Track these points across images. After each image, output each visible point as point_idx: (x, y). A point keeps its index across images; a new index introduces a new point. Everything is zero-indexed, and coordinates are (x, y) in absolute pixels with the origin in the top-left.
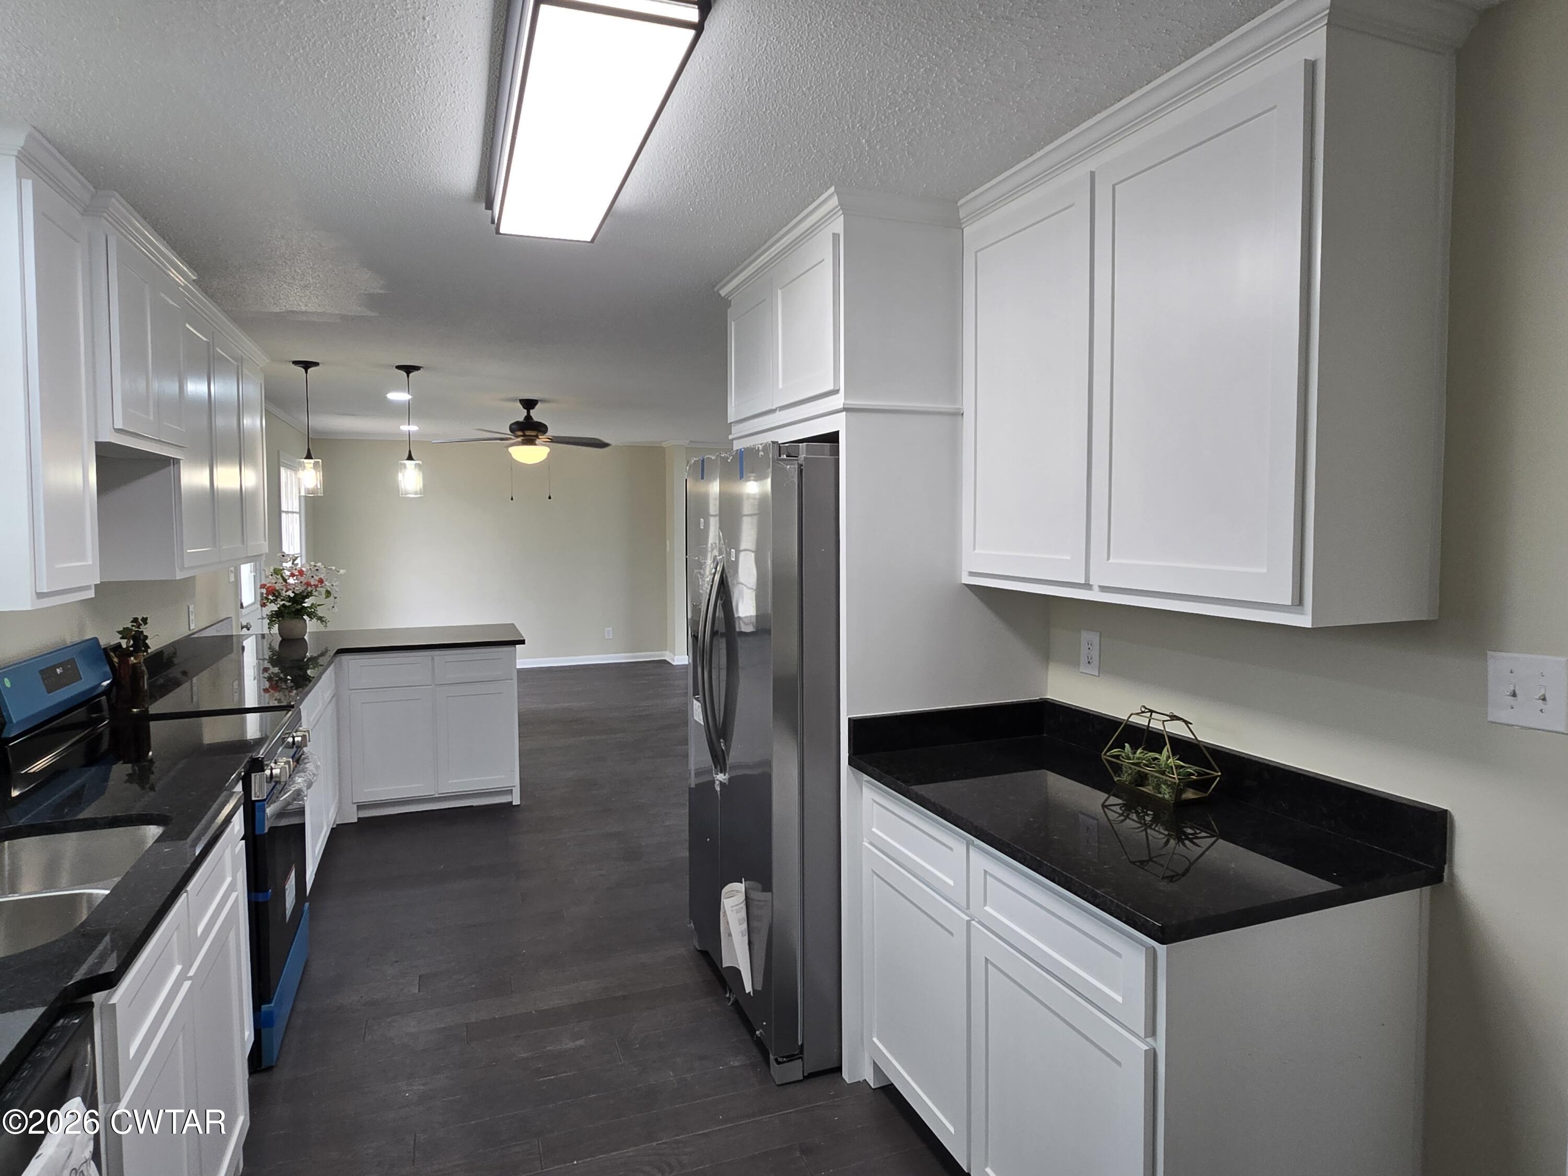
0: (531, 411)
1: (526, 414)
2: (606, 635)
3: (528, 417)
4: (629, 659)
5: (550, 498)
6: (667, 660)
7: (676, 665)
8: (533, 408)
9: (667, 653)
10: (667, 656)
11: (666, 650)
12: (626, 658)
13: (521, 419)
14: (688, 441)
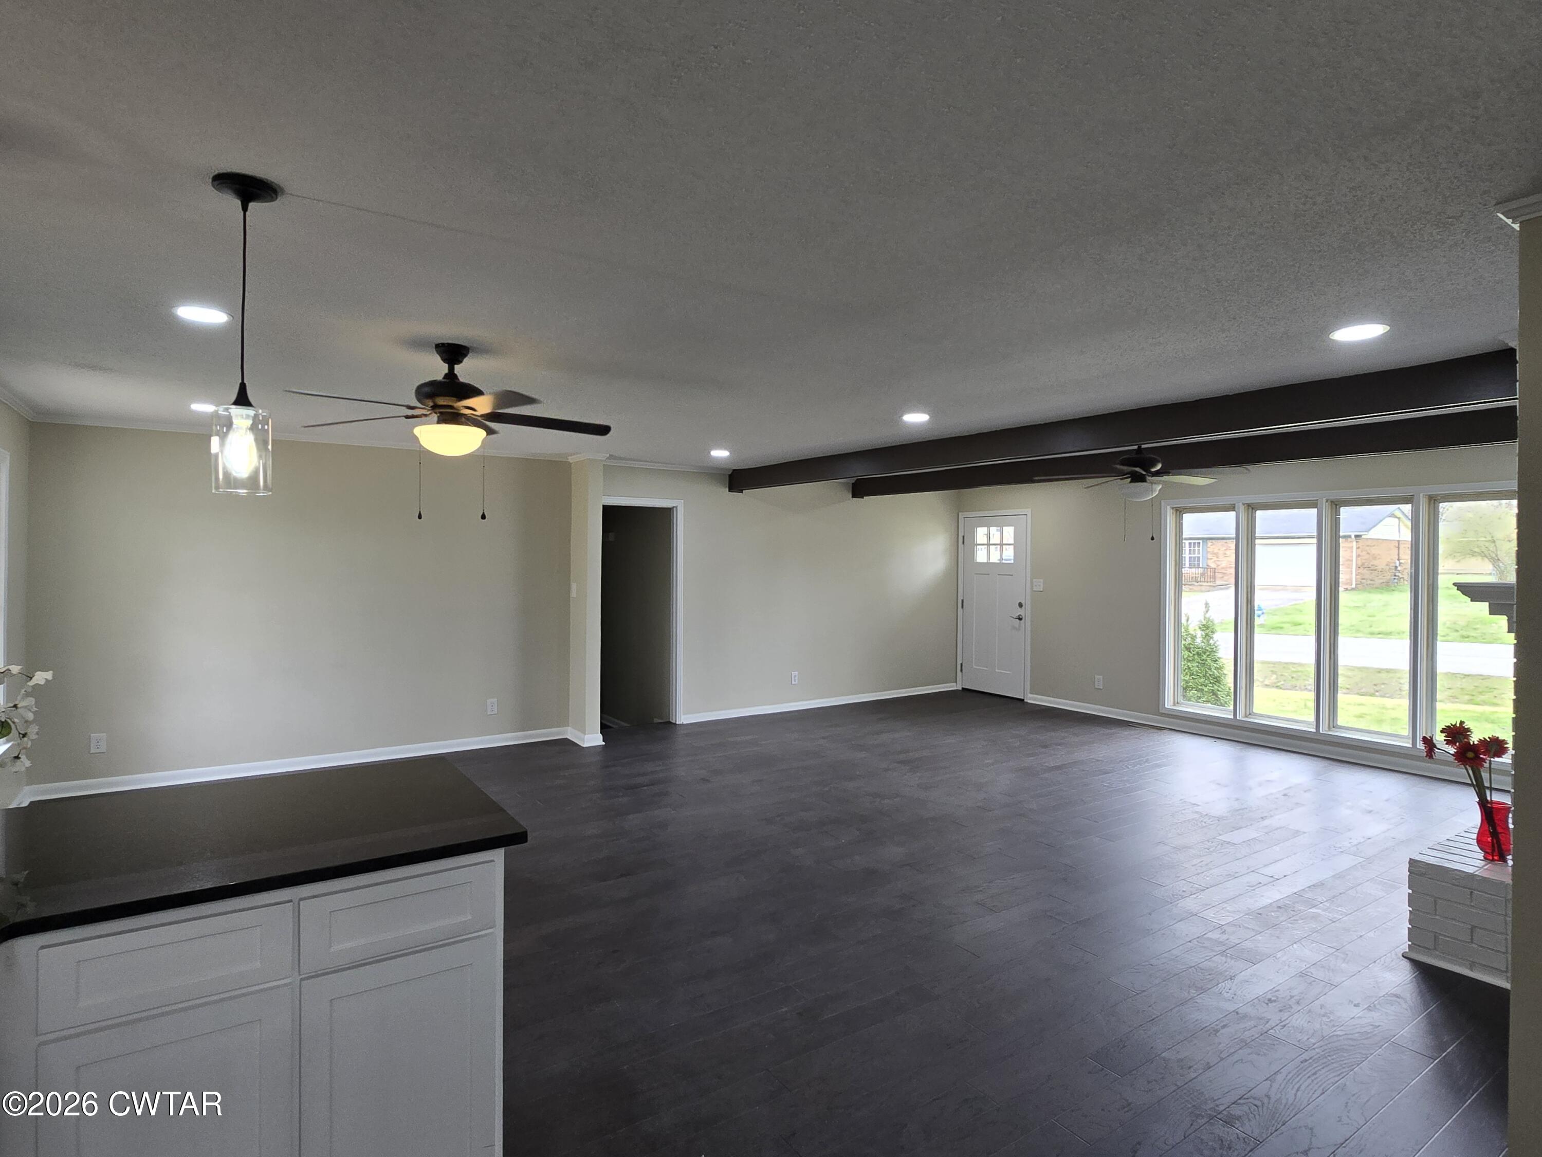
0: (456, 367)
1: (446, 371)
2: (489, 708)
3: (451, 375)
4: (519, 740)
5: (483, 517)
6: (568, 738)
7: (586, 747)
8: (459, 362)
9: (569, 729)
10: (570, 734)
11: (568, 726)
12: (511, 739)
13: (439, 377)
14: (608, 455)
